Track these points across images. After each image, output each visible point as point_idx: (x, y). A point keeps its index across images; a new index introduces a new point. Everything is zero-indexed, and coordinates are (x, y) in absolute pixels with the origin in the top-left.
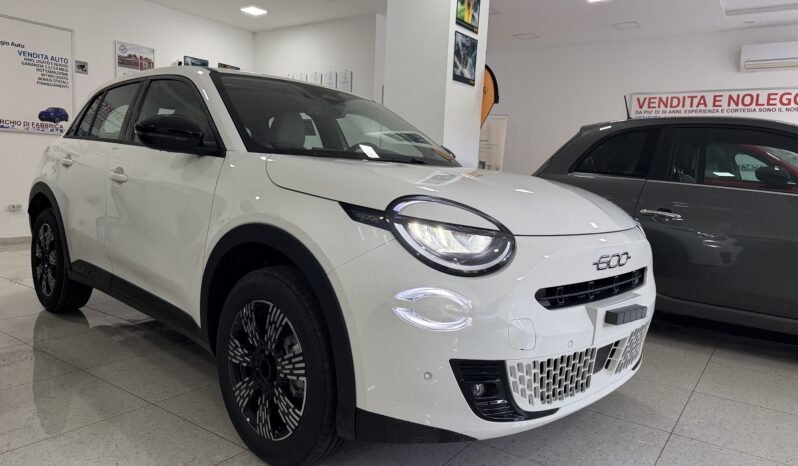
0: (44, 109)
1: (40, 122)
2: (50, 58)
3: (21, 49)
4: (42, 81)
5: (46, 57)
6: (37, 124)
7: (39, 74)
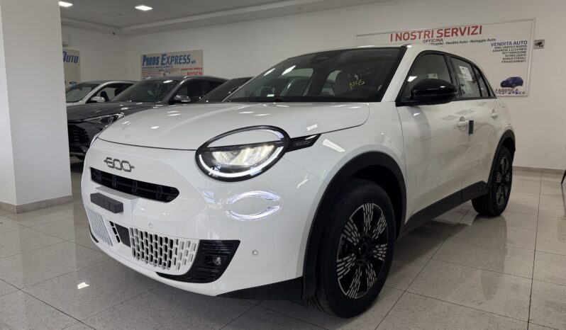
0: (505, 79)
1: (501, 88)
2: (513, 43)
3: (493, 42)
4: (505, 61)
5: (510, 43)
6: (499, 90)
7: (504, 56)
